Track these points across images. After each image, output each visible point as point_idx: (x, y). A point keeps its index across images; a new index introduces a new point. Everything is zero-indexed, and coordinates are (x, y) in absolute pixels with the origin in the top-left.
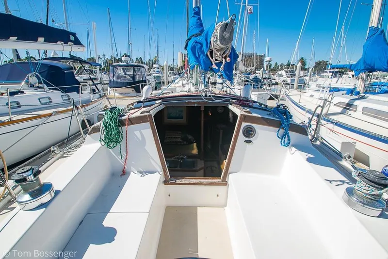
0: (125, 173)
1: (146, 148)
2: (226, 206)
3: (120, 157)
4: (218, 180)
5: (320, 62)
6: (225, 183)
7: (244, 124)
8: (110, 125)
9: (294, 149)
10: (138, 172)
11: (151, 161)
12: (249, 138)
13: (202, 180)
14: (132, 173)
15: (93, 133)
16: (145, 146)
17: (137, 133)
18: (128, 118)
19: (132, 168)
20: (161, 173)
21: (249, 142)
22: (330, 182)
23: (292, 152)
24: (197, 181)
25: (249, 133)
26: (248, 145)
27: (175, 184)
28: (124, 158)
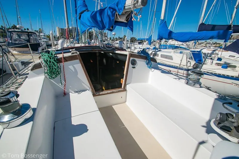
0: (65, 94)
1: (78, 76)
2: (126, 102)
3: (61, 84)
4: (121, 89)
5: (132, 38)
6: (125, 90)
7: (131, 58)
8: (50, 62)
9: (153, 69)
10: (74, 92)
11: (83, 84)
12: (134, 65)
13: (114, 91)
14: (70, 93)
15: (35, 69)
16: (77, 75)
17: (71, 67)
18: (63, 57)
19: (70, 90)
20: (90, 90)
21: (134, 68)
22: (176, 79)
23: (152, 71)
24: (112, 91)
25: (134, 63)
26: (134, 69)
27: (99, 95)
28: (63, 84)
